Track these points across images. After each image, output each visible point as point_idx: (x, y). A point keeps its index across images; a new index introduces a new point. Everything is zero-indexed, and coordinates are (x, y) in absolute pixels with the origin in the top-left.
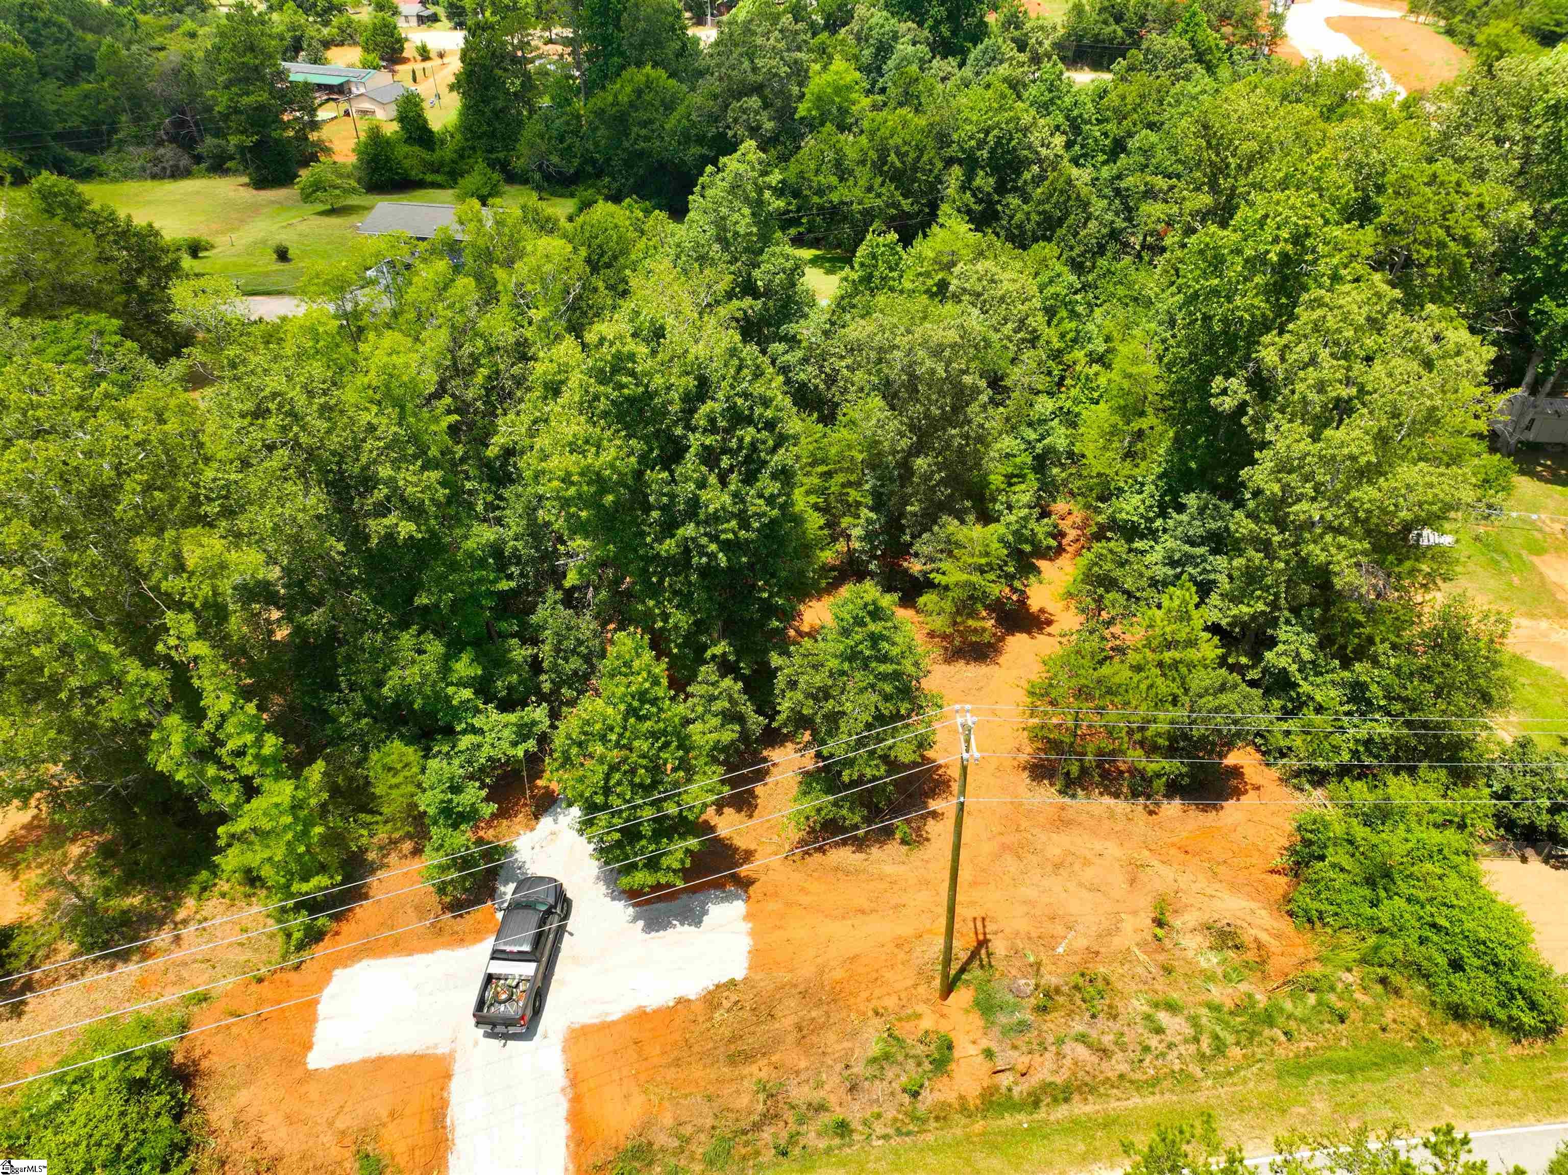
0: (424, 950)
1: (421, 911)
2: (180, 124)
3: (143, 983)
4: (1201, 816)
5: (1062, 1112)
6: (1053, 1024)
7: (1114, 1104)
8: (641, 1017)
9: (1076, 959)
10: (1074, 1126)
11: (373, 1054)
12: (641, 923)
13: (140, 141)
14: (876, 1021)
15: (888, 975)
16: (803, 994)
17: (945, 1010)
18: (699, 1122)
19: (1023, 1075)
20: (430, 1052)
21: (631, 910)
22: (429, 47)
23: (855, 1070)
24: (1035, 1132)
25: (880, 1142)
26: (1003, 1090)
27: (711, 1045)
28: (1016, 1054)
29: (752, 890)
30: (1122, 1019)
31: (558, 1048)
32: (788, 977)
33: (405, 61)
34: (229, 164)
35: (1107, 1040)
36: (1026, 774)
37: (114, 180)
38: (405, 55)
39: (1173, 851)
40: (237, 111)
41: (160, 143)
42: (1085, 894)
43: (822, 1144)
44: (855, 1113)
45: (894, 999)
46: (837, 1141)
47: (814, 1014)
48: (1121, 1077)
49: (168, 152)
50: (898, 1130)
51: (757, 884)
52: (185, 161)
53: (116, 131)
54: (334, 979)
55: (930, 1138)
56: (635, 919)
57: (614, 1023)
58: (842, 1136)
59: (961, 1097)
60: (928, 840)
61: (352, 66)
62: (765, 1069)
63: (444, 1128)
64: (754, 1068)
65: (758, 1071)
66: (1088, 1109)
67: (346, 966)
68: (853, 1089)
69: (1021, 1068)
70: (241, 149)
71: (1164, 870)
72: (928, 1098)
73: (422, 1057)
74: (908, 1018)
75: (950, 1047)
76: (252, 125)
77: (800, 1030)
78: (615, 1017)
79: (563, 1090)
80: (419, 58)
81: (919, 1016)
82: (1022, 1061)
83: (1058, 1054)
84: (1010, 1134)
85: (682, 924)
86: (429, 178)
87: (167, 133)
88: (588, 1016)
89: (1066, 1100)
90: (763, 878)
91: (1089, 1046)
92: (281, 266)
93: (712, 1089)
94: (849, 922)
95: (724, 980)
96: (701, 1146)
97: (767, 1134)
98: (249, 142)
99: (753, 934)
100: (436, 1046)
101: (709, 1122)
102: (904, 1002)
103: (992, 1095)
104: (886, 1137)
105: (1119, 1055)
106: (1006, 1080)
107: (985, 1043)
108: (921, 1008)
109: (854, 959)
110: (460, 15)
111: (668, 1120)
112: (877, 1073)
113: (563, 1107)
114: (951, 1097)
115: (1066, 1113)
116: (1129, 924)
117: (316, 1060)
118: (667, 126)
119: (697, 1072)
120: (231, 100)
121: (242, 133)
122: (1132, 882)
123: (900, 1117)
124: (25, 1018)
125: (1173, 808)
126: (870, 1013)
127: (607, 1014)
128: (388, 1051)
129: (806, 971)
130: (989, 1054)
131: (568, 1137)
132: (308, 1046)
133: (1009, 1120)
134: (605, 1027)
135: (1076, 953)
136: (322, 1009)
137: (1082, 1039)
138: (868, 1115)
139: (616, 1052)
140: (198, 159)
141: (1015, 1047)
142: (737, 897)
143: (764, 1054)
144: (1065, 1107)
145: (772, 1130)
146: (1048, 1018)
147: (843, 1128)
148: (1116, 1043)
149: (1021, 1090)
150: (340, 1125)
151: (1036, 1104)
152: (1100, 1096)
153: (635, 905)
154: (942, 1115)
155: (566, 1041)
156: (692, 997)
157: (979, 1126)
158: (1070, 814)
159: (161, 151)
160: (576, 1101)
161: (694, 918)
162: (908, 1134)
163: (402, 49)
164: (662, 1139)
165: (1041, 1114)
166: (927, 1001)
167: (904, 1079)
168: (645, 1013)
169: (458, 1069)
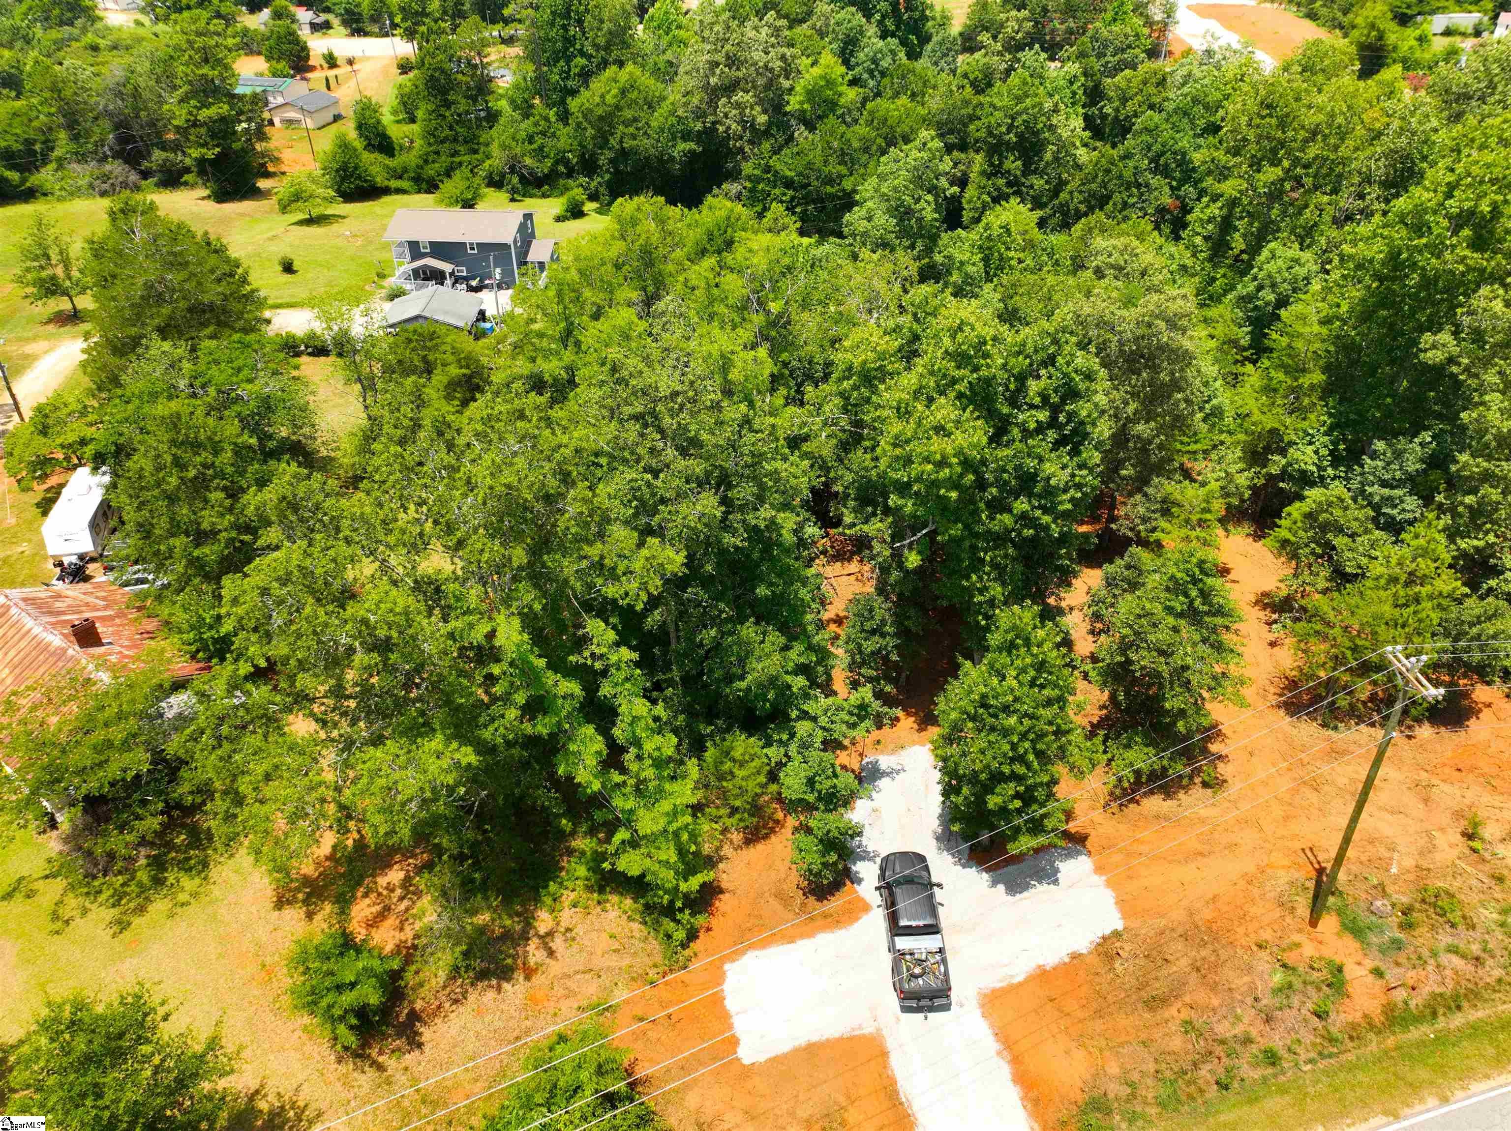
0: (802, 936)
1: (781, 897)
2: (123, 140)
3: (532, 999)
4: (1454, 736)
5: (1458, 1020)
6: (1422, 937)
7: (1501, 1008)
8: (1042, 975)
9: (1411, 877)
10: (1475, 1031)
11: (802, 1041)
12: (1001, 887)
13: (81, 158)
14: (1264, 955)
15: (1253, 910)
16: (1185, 937)
17: (1320, 937)
18: (1144, 1067)
19: (1413, 989)
20: (857, 1033)
21: (985, 876)
22: (336, 54)
23: (1264, 1002)
24: (1441, 1040)
25: (1309, 1067)
26: (1401, 1005)
27: (1123, 995)
28: (1401, 970)
29: (1088, 843)
30: (1480, 930)
31: (977, 1013)
32: (1163, 922)
33: (312, 69)
34: (186, 177)
35: (1475, 948)
36: (1282, 712)
37: (60, 199)
38: (311, 63)
39: (1447, 770)
40: (195, 124)
41: (104, 159)
42: (1388, 817)
43: (1256, 1074)
44: (1277, 1041)
45: (1269, 931)
46: (1270, 1071)
47: (1204, 953)
48: (1499, 981)
49: (115, 167)
50: (1320, 1054)
51: (1090, 839)
52: (133, 177)
53: (52, 149)
54: (728, 974)
55: (1351, 1057)
56: (994, 883)
57: (1020, 984)
58: (1273, 1064)
59: (1365, 1016)
60: (1225, 781)
61: (261, 75)
62: (1183, 1010)
63: (901, 1104)
64: (1173, 1011)
65: (1175, 1013)
66: (1480, 1014)
67: (734, 961)
68: (1268, 1020)
69: (1411, 982)
70: (201, 162)
71: (1446, 788)
72: (1339, 1020)
73: (851, 1039)
74: (1290, 949)
75: (1340, 970)
76: (212, 137)
77: (1198, 970)
78: (1020, 978)
79: (999, 1053)
80: (326, 65)
81: (1298, 945)
82: (1411, 976)
83: (1438, 966)
84: (1421, 1044)
85: (1040, 883)
86: (394, 184)
87: (111, 149)
88: (994, 981)
89: (1459, 1008)
90: (1093, 833)
91: (1463, 956)
92: (287, 277)
93: (1143, 1036)
94: (1193, 866)
95: (1107, 932)
96: (1150, 1090)
97: (1204, 1071)
98: (211, 154)
99: (1109, 884)
100: (860, 1027)
101: (1151, 1067)
102: (1279, 934)
103: (1392, 1010)
104: (1311, 1061)
105: (1490, 962)
106: (1400, 995)
107: (1369, 964)
108: (1296, 938)
109: (1215, 898)
110: (357, 21)
111: (1114, 1069)
112: (1285, 1002)
113: (1004, 1071)
114: (1358, 1017)
115: (1463, 1021)
116: (1441, 841)
117: (748, 1053)
118: (654, 124)
119: (1123, 1021)
120: (190, 113)
121: (202, 146)
122: (1426, 801)
123: (1318, 1040)
124: (427, 1048)
125: (1425, 731)
126: (1255, 948)
127: (1012, 976)
128: (815, 1038)
129: (1178, 915)
130: (1378, 973)
131: (1022, 1099)
132: (734, 1042)
133: (1415, 1033)
134: (1012, 990)
135: (1408, 871)
136: (730, 1004)
137: (1453, 950)
138: (1289, 1042)
139: (1036, 1011)
140: (145, 175)
141: (1398, 964)
142: (1079, 853)
143: (1176, 997)
144: (1460, 1015)
145: (1208, 1067)
146: (1416, 933)
147: (1272, 1058)
148: (1484, 950)
149: (1416, 1002)
150: (803, 1113)
151: (1434, 1014)
152: (1486, 1001)
153: (988, 870)
154: (1354, 1034)
155: (982, 1006)
156: (1084, 951)
157: (1391, 1041)
158: (1341, 746)
159: (108, 167)
160: (1016, 1061)
161: (1050, 876)
162: (1330, 1056)
163: (308, 57)
164: (1116, 1089)
165: (1441, 1023)
166: (1300, 931)
167: (1310, 1005)
168: (1045, 971)
169: (891, 1044)
